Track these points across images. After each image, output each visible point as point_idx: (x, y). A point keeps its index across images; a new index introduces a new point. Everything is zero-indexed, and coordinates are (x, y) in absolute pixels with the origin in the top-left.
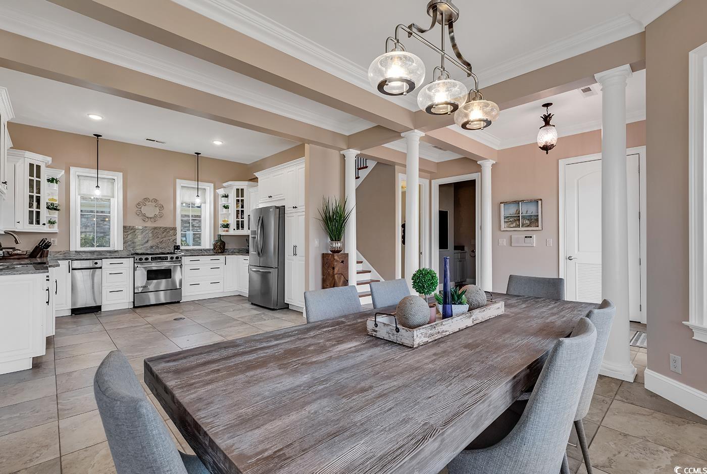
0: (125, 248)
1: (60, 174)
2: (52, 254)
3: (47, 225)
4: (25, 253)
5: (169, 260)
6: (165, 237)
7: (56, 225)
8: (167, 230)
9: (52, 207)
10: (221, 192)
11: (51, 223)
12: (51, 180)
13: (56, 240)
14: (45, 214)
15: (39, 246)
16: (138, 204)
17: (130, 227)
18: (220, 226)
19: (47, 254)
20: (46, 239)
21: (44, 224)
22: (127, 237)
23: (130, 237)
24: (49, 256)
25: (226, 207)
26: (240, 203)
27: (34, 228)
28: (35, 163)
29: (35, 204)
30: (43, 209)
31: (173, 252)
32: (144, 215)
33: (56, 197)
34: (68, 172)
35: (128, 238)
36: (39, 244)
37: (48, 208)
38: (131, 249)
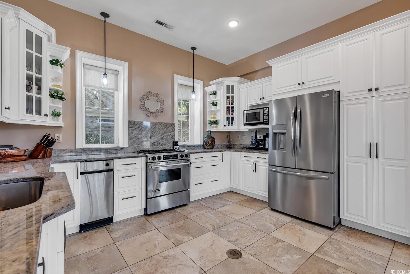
0: (130, 144)
1: (65, 56)
2: (57, 153)
3: (50, 117)
4: (22, 153)
5: (179, 158)
6: (165, 133)
7: (61, 117)
8: (167, 126)
9: (56, 95)
10: (210, 89)
11: (56, 114)
12: (55, 62)
13: (61, 136)
14: (48, 104)
15: (41, 143)
16: (142, 98)
17: (135, 121)
18: (207, 123)
19: (51, 153)
20: (49, 134)
21: (46, 115)
22: (132, 133)
23: (135, 132)
24: (53, 155)
25: (214, 104)
26: (230, 100)
27: (33, 119)
28: (35, 32)
29: (35, 87)
30: (45, 96)
31: (172, 148)
32: (147, 110)
33: (61, 84)
34: (73, 55)
35: (134, 134)
36: (41, 141)
37: (52, 96)
38: (136, 146)
